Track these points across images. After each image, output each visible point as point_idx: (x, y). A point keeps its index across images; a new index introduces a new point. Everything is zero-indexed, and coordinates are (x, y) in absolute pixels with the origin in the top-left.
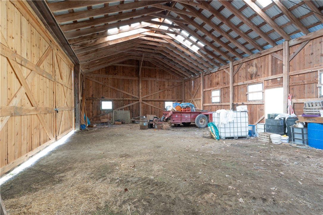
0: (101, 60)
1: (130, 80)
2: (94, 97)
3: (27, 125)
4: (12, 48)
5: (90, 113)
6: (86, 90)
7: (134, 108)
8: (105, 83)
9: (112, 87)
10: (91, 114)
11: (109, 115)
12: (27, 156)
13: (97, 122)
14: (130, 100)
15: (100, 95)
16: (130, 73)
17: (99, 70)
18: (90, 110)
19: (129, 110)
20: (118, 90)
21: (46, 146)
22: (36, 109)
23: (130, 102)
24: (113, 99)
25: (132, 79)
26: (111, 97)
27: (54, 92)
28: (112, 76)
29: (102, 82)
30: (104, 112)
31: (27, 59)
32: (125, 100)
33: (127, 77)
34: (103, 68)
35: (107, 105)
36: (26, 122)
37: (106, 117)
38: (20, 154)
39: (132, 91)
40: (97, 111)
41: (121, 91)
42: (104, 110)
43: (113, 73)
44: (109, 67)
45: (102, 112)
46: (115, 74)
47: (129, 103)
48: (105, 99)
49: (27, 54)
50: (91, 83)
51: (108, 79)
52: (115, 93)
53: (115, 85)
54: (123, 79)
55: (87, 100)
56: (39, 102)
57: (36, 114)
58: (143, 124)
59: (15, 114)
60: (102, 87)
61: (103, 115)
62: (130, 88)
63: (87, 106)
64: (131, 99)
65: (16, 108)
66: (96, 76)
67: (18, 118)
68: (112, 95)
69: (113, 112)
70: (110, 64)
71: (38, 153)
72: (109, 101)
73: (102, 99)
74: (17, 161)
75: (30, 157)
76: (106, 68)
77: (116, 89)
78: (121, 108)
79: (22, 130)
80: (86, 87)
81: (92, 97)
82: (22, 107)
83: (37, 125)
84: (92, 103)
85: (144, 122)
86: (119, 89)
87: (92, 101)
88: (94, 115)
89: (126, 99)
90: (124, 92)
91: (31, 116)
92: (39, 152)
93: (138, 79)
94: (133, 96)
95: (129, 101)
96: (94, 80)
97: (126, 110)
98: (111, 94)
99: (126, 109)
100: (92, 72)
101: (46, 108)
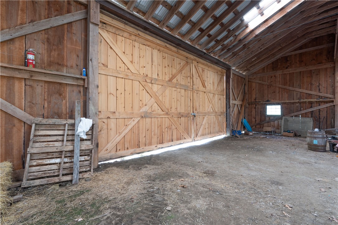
0: (258, 56)
1: (313, 72)
2: (257, 101)
3: (158, 124)
4: (144, 74)
5: (252, 119)
6: (249, 94)
7: (323, 114)
8: (272, 82)
9: (280, 86)
10: (254, 120)
11: (276, 122)
12: (156, 146)
13: (260, 129)
14: (312, 101)
15: (264, 98)
16: (314, 60)
17: (264, 68)
18: (253, 116)
19: (312, 117)
20: (291, 88)
21: (179, 143)
22: (167, 114)
23: (313, 104)
24: (283, 102)
25: (318, 68)
26: (279, 99)
27: (192, 99)
28: (281, 71)
29: (268, 82)
30: (269, 119)
31: (159, 78)
32: (303, 102)
33: (307, 67)
34: (269, 64)
35: (273, 110)
36: (157, 123)
37: (272, 125)
38: (150, 144)
39: (319, 86)
40: (261, 116)
41: (297, 89)
42: (270, 116)
43: (284, 67)
44: (277, 60)
45: (267, 119)
46: (287, 68)
47: (311, 107)
48: (270, 102)
49: (158, 74)
50: (254, 85)
51: (275, 76)
52: (286, 93)
53: (287, 82)
54: (300, 72)
55: (249, 104)
56: (171, 108)
57: (168, 117)
58: (312, 142)
59: (145, 116)
60: (267, 88)
61: (268, 122)
62: (313, 82)
63: (249, 111)
64: (316, 100)
65: (146, 113)
66: (259, 77)
67: (148, 120)
68: (282, 97)
69: (282, 119)
70: (278, 56)
71: (169, 146)
72: (277, 105)
73: (266, 103)
74: (147, 148)
75: (160, 148)
76: (273, 63)
77: (288, 87)
78: (296, 114)
79: (153, 127)
80: (248, 91)
81: (255, 101)
82: (152, 112)
83: (168, 126)
84: (255, 108)
85: (315, 138)
86: (293, 86)
87: (255, 105)
88: (257, 122)
89: (305, 100)
90: (301, 90)
91: (161, 118)
92: (171, 146)
93: (332, 65)
94: (321, 94)
95: (311, 103)
96: (257, 81)
97: (306, 117)
98: (279, 96)
99: (305, 115)
100: (256, 72)
101: (180, 113)
